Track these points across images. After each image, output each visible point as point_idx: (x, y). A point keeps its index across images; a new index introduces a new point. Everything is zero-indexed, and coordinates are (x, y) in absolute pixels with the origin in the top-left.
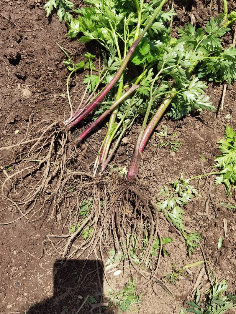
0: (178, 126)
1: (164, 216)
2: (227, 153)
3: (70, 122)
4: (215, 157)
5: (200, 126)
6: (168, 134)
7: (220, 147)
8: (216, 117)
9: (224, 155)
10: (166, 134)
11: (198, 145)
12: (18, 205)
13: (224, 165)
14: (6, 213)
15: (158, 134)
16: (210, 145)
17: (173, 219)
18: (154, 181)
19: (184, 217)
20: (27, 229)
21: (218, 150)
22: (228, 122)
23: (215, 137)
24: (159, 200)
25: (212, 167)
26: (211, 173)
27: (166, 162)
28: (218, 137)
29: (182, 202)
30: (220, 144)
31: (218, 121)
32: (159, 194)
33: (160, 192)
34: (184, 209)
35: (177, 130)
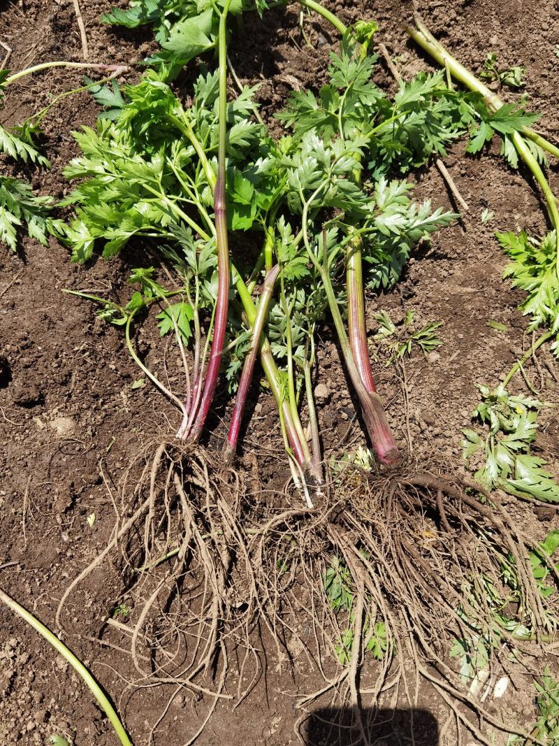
0: (406, 295)
1: (508, 494)
2: (538, 286)
3: (190, 425)
4: (519, 308)
5: (447, 269)
6: (396, 325)
7: (515, 283)
8: (465, 230)
9: (533, 292)
10: (392, 326)
11: (469, 307)
12: (190, 680)
13: (549, 311)
14: (176, 718)
15: (376, 337)
16: (494, 292)
17: (530, 488)
18: (437, 436)
19: (549, 470)
20: (245, 723)
21: (517, 291)
22: (493, 225)
23: (492, 271)
24: (475, 468)
25: (529, 331)
26: (535, 346)
27: (433, 382)
28: (498, 267)
29: (521, 441)
30: (511, 276)
31: (474, 236)
32: (464, 455)
33: (464, 449)
34: (537, 453)
35: (409, 305)
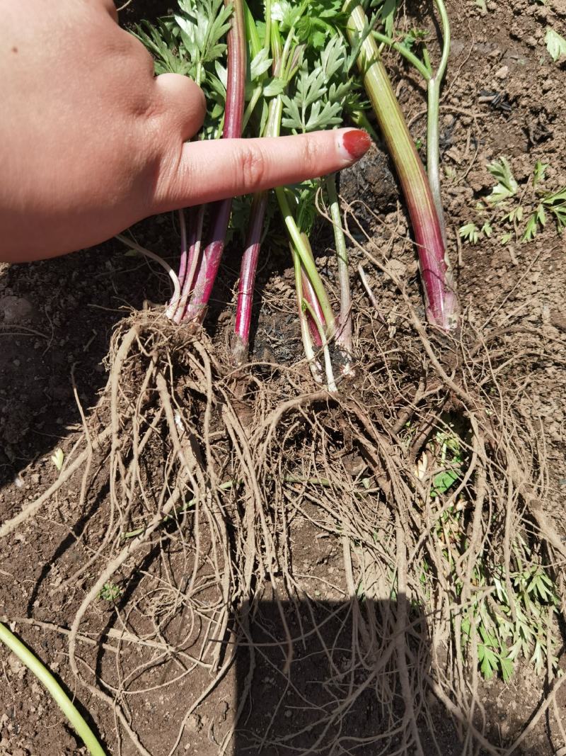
6: (519, 182)
35: (539, 153)
